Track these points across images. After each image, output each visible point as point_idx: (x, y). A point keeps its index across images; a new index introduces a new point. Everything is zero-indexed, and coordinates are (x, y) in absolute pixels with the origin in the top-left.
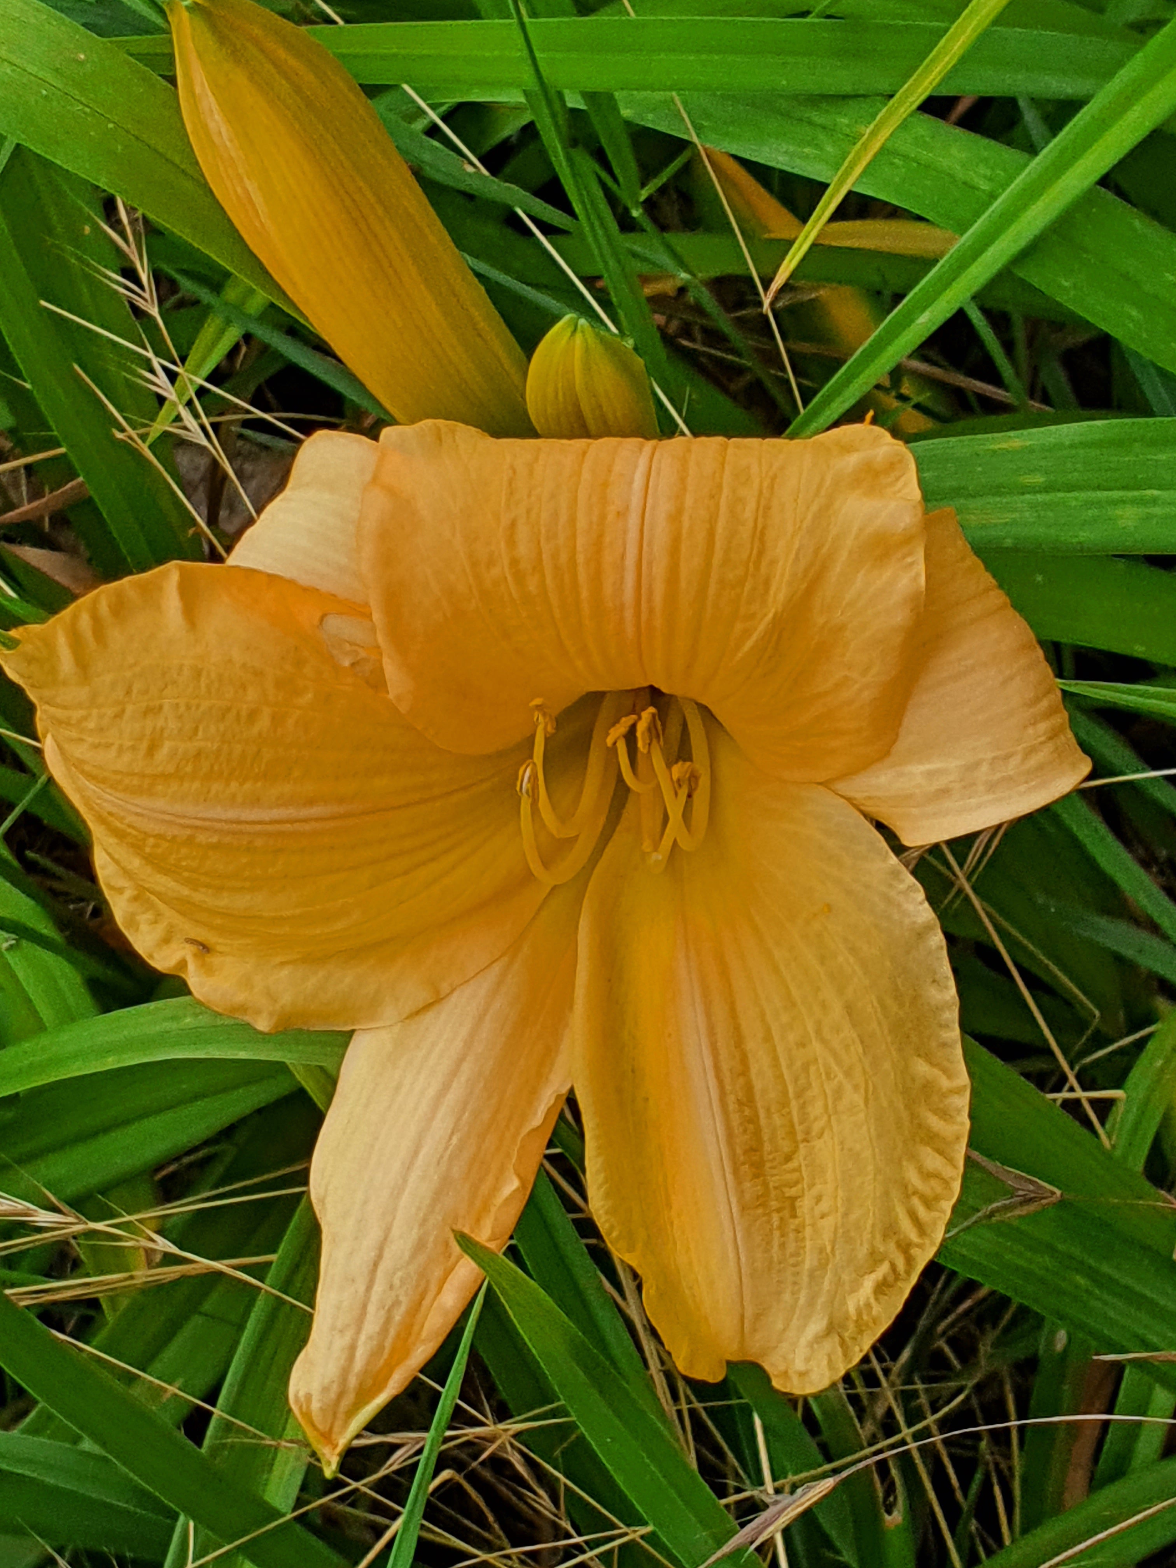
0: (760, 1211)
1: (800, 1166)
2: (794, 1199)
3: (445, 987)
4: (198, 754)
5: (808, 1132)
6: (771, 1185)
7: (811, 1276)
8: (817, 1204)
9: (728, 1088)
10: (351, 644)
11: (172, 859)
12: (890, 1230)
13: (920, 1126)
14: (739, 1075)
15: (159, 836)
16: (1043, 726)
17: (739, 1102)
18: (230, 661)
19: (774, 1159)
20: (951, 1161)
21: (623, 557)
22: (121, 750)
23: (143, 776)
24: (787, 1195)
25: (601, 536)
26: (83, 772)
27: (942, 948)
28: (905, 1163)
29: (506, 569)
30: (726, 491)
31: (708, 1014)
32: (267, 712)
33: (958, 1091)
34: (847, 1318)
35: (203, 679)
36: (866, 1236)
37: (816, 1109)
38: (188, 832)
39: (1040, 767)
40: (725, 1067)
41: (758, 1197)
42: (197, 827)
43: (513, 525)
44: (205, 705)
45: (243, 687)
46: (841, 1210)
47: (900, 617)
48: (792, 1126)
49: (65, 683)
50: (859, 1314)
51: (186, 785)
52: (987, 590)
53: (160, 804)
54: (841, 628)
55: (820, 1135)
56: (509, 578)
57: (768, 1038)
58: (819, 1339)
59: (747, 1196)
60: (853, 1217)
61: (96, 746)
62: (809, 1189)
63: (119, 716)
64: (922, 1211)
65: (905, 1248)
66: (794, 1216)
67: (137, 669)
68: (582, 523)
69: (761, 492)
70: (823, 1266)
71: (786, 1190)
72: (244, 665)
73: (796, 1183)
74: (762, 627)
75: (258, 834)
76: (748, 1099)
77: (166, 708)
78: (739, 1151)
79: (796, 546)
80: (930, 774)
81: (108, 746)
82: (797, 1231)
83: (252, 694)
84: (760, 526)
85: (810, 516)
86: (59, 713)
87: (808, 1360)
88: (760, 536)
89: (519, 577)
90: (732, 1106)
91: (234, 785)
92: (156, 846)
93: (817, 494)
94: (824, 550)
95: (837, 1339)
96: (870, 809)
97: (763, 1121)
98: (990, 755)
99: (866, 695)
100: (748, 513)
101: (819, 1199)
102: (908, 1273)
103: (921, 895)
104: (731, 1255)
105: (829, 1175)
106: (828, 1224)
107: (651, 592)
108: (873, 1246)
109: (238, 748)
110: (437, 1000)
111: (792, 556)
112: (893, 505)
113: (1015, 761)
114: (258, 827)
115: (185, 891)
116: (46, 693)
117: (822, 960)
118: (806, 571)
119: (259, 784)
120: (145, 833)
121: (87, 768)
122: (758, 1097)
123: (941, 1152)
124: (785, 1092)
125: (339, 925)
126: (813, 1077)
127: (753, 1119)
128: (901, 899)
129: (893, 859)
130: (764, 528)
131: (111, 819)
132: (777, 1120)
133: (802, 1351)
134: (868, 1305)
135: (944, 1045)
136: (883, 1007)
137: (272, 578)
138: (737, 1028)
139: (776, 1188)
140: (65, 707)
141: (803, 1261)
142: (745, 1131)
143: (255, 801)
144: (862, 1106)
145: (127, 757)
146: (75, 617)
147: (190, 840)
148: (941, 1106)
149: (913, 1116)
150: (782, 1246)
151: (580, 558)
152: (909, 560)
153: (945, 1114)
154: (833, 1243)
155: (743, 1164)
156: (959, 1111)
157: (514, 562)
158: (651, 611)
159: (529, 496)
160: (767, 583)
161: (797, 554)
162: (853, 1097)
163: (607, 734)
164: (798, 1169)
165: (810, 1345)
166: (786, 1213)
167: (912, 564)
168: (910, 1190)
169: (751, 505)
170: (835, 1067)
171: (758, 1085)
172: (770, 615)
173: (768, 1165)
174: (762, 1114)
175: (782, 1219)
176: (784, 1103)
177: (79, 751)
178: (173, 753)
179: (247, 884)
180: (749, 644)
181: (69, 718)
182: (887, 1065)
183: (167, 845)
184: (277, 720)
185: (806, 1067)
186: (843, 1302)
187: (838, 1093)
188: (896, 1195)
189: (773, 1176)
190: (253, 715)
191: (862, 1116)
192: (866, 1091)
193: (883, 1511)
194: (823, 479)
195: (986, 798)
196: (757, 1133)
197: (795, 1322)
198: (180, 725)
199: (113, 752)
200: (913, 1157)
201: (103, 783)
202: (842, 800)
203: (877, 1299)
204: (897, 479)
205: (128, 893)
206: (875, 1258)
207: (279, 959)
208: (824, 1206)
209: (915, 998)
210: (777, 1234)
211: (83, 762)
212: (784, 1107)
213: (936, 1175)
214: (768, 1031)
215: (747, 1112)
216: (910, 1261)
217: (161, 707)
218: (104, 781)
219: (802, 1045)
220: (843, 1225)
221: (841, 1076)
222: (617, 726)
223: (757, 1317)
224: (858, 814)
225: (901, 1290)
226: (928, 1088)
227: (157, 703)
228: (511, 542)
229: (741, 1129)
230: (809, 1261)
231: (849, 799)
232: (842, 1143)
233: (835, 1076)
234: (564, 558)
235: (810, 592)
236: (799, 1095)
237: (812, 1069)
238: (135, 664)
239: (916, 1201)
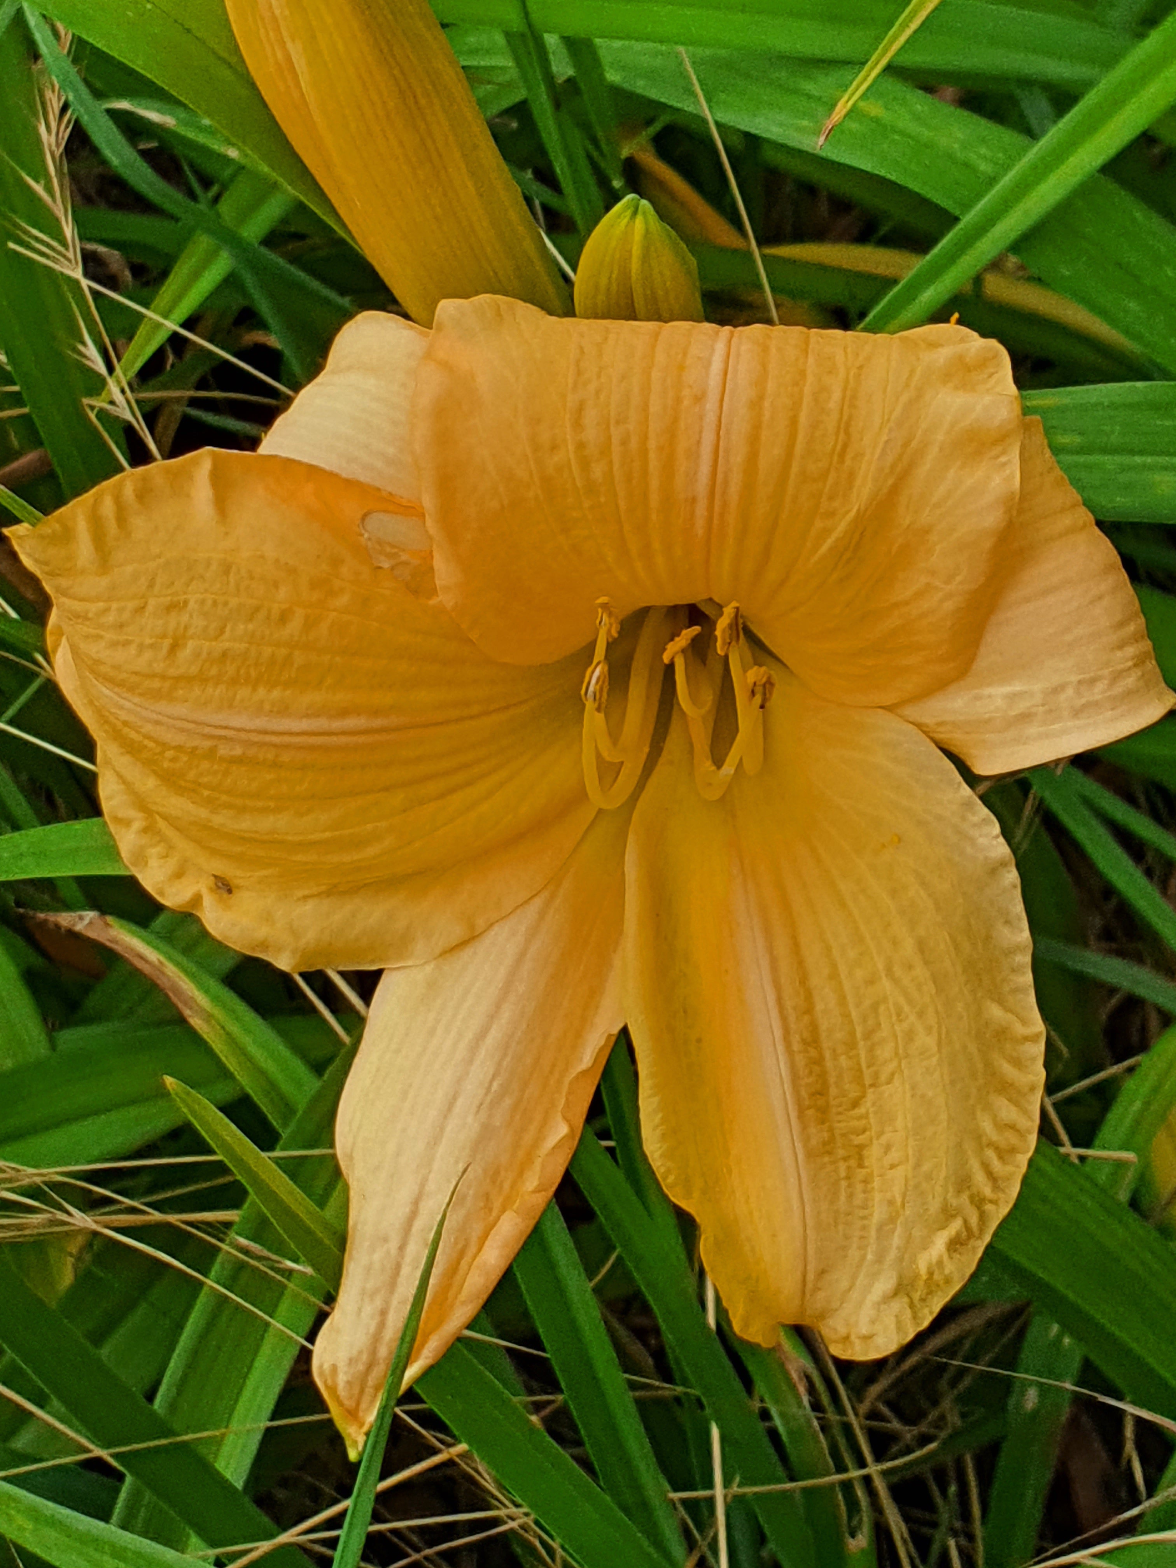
0: (826, 1159)
1: (867, 1113)
2: (861, 1148)
3: (481, 923)
4: (225, 654)
5: (876, 1075)
6: (837, 1132)
7: (879, 1229)
8: (886, 1153)
9: (793, 1026)
10: (393, 546)
11: (191, 775)
12: (963, 1183)
13: (994, 1074)
14: (804, 1013)
15: (179, 748)
16: (1131, 651)
17: (804, 1042)
18: (262, 557)
19: (840, 1105)
20: (1025, 1112)
21: (699, 442)
22: (141, 647)
23: (164, 677)
24: (856, 1142)
25: (675, 420)
26: (97, 675)
27: (1015, 887)
28: (979, 1113)
29: (572, 456)
30: (810, 379)
31: (770, 949)
32: (299, 614)
33: (1034, 1039)
34: (917, 1276)
35: (232, 575)
36: (938, 1189)
37: (885, 1052)
38: (208, 744)
39: (1129, 693)
40: (789, 1004)
41: (825, 1144)
42: (220, 738)
43: (580, 408)
44: (234, 602)
45: (276, 585)
46: (912, 1161)
47: (993, 520)
48: (860, 1070)
49: (83, 572)
50: (931, 1274)
51: (209, 690)
52: (1074, 506)
53: (180, 710)
54: (927, 531)
55: (889, 1082)
56: (573, 462)
57: (834, 976)
58: (887, 1299)
59: (814, 1142)
60: (926, 1167)
61: (114, 644)
62: (877, 1139)
63: (141, 609)
64: (996, 1165)
65: (978, 1202)
66: (861, 1166)
67: (162, 560)
68: (655, 407)
69: (847, 381)
70: (892, 1220)
71: (853, 1137)
72: (277, 561)
73: (864, 1131)
74: (842, 527)
75: (287, 747)
76: (813, 1040)
77: (192, 604)
78: (804, 1093)
79: (884, 438)
80: (1012, 698)
81: (126, 643)
82: (865, 1181)
83: (283, 593)
84: (845, 418)
85: (899, 409)
86: (77, 606)
87: (873, 1322)
88: (845, 427)
89: (585, 464)
90: (796, 1047)
91: (261, 691)
92: (173, 760)
93: (907, 385)
94: (914, 444)
95: (906, 1300)
96: (943, 735)
97: (829, 1064)
98: (1074, 678)
99: (949, 606)
100: (833, 404)
101: (888, 1148)
102: (981, 1231)
103: (996, 829)
104: (795, 1204)
105: (899, 1123)
106: (899, 1173)
107: (726, 482)
108: (945, 1199)
109: (267, 651)
110: (470, 939)
111: (878, 451)
112: (987, 399)
113: (1100, 686)
114: (287, 739)
115: (203, 813)
116: (64, 582)
117: (893, 893)
118: (893, 467)
119: (288, 692)
120: (164, 744)
121: (103, 669)
122: (823, 1035)
123: (1017, 1104)
124: (852, 1033)
125: (371, 851)
126: (882, 1019)
127: (819, 1061)
128: (974, 833)
129: (966, 790)
130: (850, 418)
131: (126, 730)
132: (843, 1061)
133: (867, 1312)
134: (940, 1263)
135: (1016, 990)
136: (957, 947)
137: (312, 471)
138: (801, 963)
139: (843, 1135)
140: (82, 600)
141: (871, 1215)
142: (811, 1073)
143: (283, 710)
144: (935, 1049)
145: (148, 655)
146: (97, 502)
147: (213, 750)
148: (1015, 1054)
149: (988, 1064)
150: (851, 1196)
151: (652, 444)
152: (1003, 459)
153: (1018, 1063)
154: (904, 1196)
155: (809, 1107)
156: (1033, 1059)
157: (581, 446)
158: (725, 505)
159: (599, 376)
160: (852, 476)
161: (883, 450)
162: (926, 1040)
163: (664, 650)
164: (866, 1116)
165: (878, 1305)
166: (853, 1163)
167: (1004, 464)
168: (984, 1140)
169: (837, 395)
170: (906, 1009)
171: (824, 1025)
172: (853, 513)
173: (834, 1110)
174: (828, 1054)
175: (849, 1168)
176: (851, 1044)
177: (94, 650)
178: (197, 655)
179: (272, 804)
180: (829, 542)
181: (87, 613)
182: (960, 1006)
183: (185, 759)
184: (309, 624)
185: (875, 1007)
186: (913, 1260)
187: (910, 1036)
188: (969, 1146)
189: (839, 1122)
190: (284, 618)
191: (935, 1060)
192: (940, 1034)
193: (847, 1535)
194: (912, 372)
195: (1070, 724)
196: (823, 1076)
197: (861, 1280)
198: (205, 623)
199: (133, 650)
200: (987, 1107)
201: (119, 685)
202: (911, 726)
203: (951, 1258)
204: (991, 376)
205: (137, 825)
206: (948, 1214)
207: (300, 893)
208: (894, 1155)
209: (988, 938)
210: (844, 1184)
211: (98, 662)
212: (851, 1049)
213: (1012, 1127)
214: (834, 966)
215: (813, 1053)
216: (983, 1217)
217: (186, 603)
218: (121, 684)
219: (871, 982)
220: (914, 1177)
221: (912, 1018)
222: (677, 639)
223: (822, 1273)
224: (928, 740)
225: (974, 1249)
226: (1002, 1034)
227: (182, 598)
228: (578, 425)
229: (807, 1071)
230: (878, 1214)
231: (919, 726)
232: (913, 1088)
233: (907, 1017)
234: (634, 444)
235: (895, 490)
236: (868, 1036)
237: (882, 1008)
238: (159, 556)
239: (990, 1154)
